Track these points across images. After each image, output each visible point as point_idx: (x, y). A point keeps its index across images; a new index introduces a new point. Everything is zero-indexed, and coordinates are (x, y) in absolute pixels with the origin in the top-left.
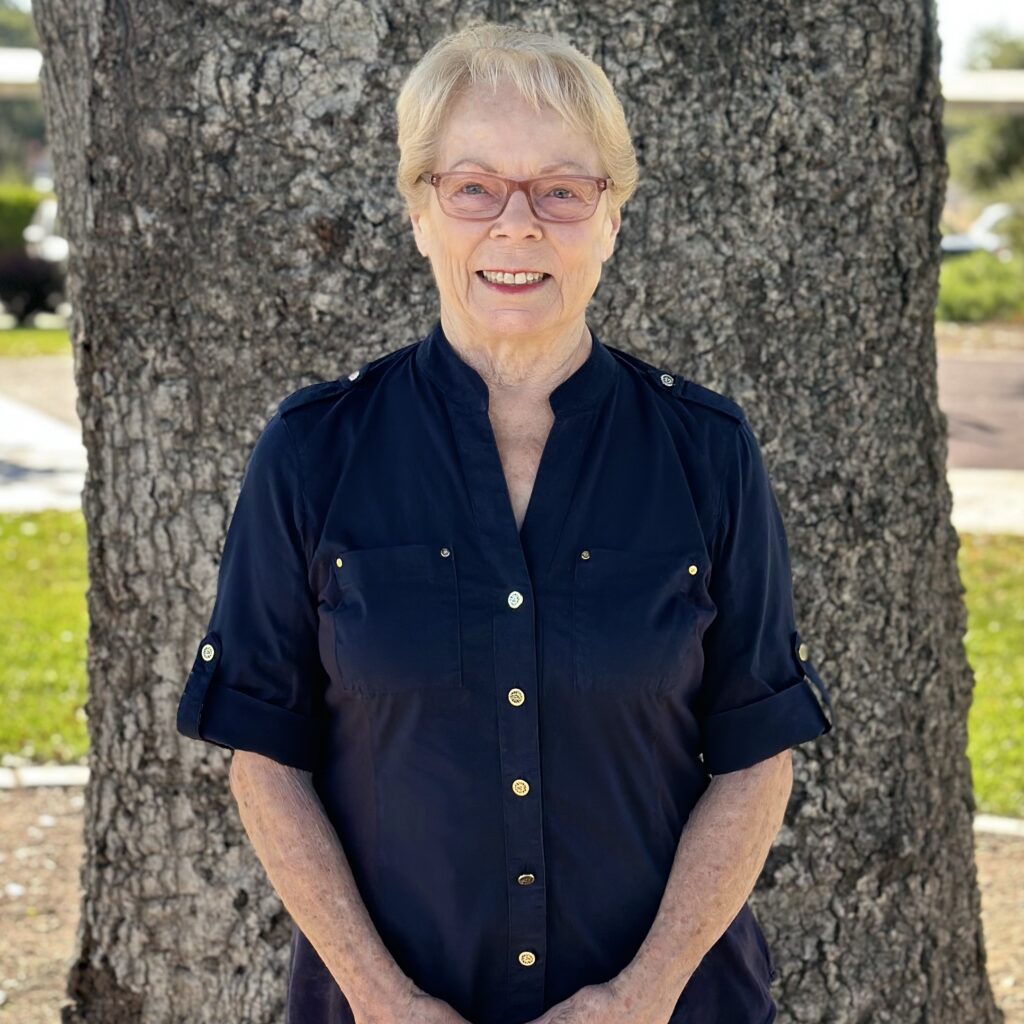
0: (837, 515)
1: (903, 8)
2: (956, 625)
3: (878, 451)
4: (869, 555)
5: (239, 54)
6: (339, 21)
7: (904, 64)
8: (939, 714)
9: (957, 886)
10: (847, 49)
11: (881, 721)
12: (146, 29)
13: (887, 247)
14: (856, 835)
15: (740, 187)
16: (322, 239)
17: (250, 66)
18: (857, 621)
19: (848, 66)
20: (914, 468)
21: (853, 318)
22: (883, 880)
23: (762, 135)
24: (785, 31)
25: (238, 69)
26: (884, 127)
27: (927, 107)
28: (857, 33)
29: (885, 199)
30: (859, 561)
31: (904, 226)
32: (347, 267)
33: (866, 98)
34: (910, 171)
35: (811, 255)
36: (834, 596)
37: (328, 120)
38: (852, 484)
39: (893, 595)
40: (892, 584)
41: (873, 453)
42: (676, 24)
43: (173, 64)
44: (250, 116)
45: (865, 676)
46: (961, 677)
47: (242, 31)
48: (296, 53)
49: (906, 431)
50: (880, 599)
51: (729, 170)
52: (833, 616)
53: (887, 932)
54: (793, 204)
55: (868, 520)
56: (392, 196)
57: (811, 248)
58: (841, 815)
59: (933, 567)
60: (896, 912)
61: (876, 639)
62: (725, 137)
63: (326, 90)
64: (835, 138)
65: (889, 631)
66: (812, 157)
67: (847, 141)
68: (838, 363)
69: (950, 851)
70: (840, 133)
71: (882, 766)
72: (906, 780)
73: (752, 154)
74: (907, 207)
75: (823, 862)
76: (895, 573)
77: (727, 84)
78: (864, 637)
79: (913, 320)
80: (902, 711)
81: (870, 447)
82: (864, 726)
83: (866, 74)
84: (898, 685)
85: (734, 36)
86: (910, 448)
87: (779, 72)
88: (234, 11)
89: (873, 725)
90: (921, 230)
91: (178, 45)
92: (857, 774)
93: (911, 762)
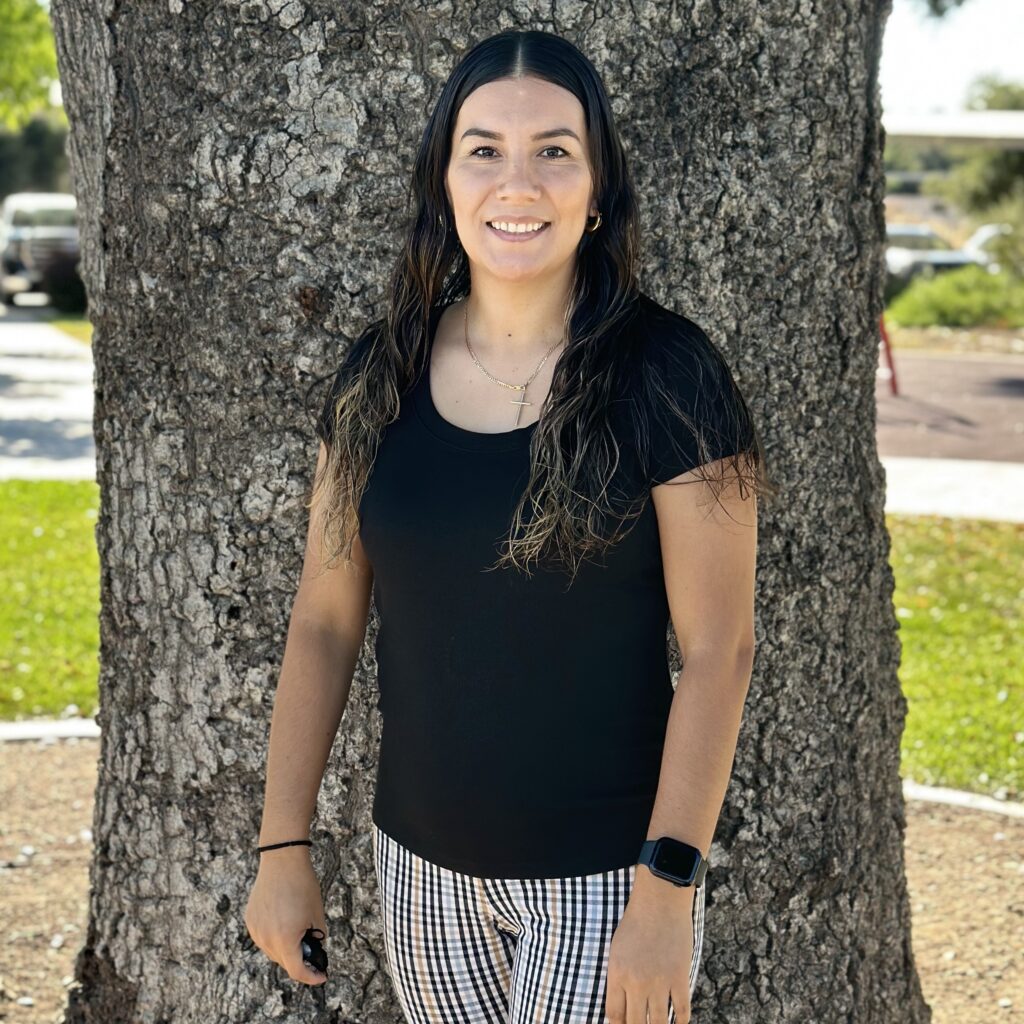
0: (776, 563)
1: (847, 100)
2: (889, 659)
3: (816, 503)
4: (807, 599)
5: (232, 137)
6: (323, 110)
7: (847, 150)
8: (871, 741)
9: (886, 897)
10: (794, 137)
11: (815, 751)
12: (152, 112)
13: (829, 317)
14: (789, 856)
15: (691, 264)
16: (305, 306)
17: (242, 148)
18: (794, 660)
19: (795, 152)
20: (850, 518)
21: (796, 383)
22: (813, 899)
23: (712, 216)
24: (737, 121)
25: (232, 150)
26: (828, 208)
27: (869, 190)
28: (804, 122)
29: (827, 273)
30: (797, 603)
31: (845, 298)
32: (327, 332)
33: (811, 182)
34: (851, 249)
35: (757, 325)
36: (772, 637)
37: (312, 199)
38: (791, 535)
39: (828, 635)
40: (828, 625)
41: (812, 505)
42: (634, 115)
43: (174, 144)
44: (241, 193)
45: (801, 709)
46: (894, 706)
47: (236, 116)
48: (284, 137)
49: (843, 484)
50: (816, 639)
51: (680, 247)
52: (771, 655)
53: (817, 946)
54: (740, 278)
55: (806, 567)
56: (369, 269)
57: (756, 318)
58: (776, 839)
59: (867, 609)
60: (826, 927)
61: (811, 675)
62: (678, 218)
63: (311, 172)
64: (781, 218)
65: (823, 668)
66: (760, 235)
67: (793, 223)
68: (781, 423)
69: (880, 866)
70: (786, 214)
71: (815, 792)
72: (837, 804)
73: (702, 234)
74: (848, 281)
75: (758, 882)
76: (831, 615)
77: (680, 169)
78: (800, 674)
79: (852, 383)
80: (835, 742)
81: (809, 500)
82: (799, 756)
83: (811, 160)
84: (832, 718)
85: (687, 126)
86: (848, 501)
87: (730, 158)
88: (229, 99)
89: (808, 755)
90: (861, 301)
91: (179, 128)
92: (791, 800)
93: (843, 788)
